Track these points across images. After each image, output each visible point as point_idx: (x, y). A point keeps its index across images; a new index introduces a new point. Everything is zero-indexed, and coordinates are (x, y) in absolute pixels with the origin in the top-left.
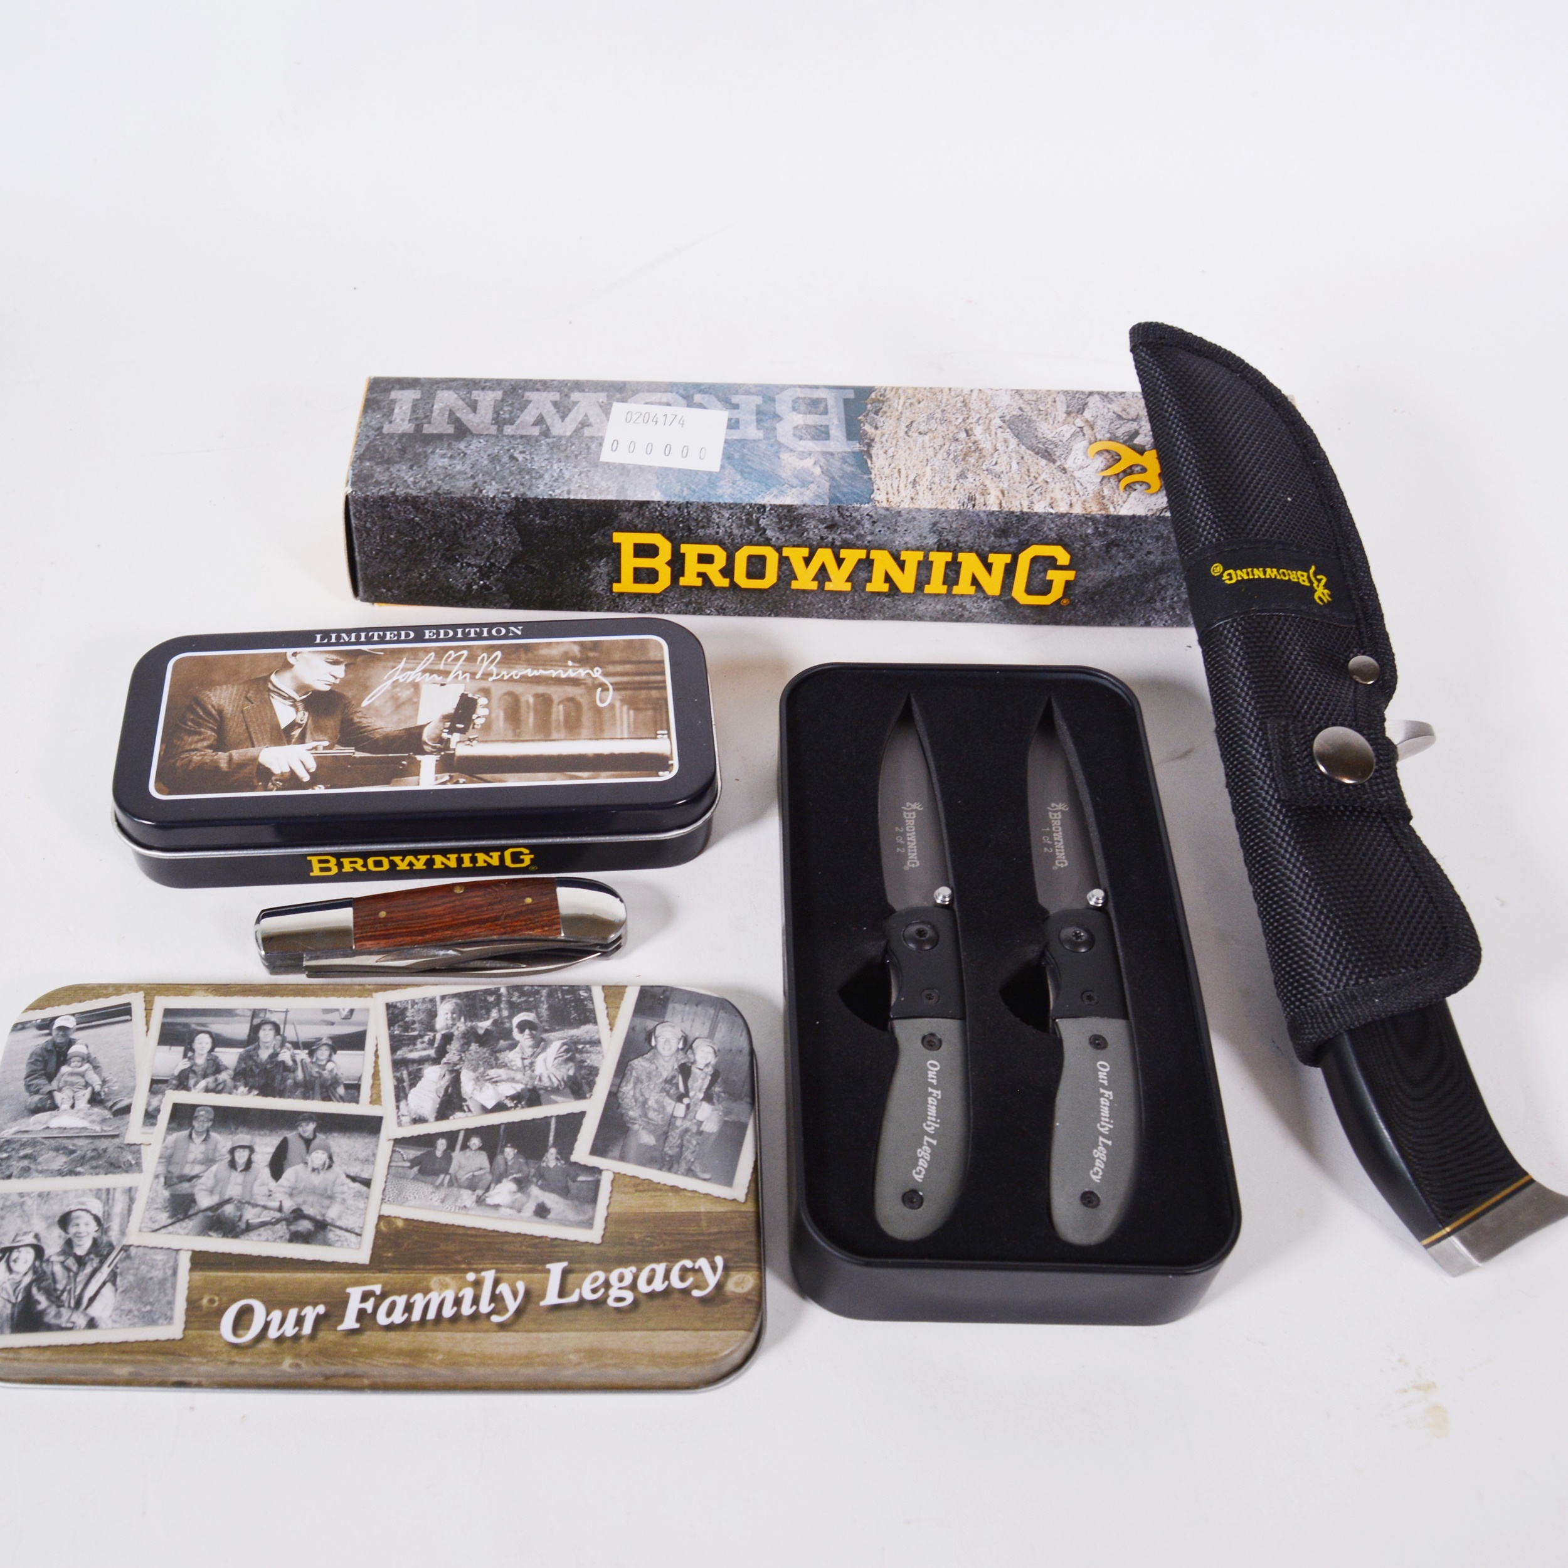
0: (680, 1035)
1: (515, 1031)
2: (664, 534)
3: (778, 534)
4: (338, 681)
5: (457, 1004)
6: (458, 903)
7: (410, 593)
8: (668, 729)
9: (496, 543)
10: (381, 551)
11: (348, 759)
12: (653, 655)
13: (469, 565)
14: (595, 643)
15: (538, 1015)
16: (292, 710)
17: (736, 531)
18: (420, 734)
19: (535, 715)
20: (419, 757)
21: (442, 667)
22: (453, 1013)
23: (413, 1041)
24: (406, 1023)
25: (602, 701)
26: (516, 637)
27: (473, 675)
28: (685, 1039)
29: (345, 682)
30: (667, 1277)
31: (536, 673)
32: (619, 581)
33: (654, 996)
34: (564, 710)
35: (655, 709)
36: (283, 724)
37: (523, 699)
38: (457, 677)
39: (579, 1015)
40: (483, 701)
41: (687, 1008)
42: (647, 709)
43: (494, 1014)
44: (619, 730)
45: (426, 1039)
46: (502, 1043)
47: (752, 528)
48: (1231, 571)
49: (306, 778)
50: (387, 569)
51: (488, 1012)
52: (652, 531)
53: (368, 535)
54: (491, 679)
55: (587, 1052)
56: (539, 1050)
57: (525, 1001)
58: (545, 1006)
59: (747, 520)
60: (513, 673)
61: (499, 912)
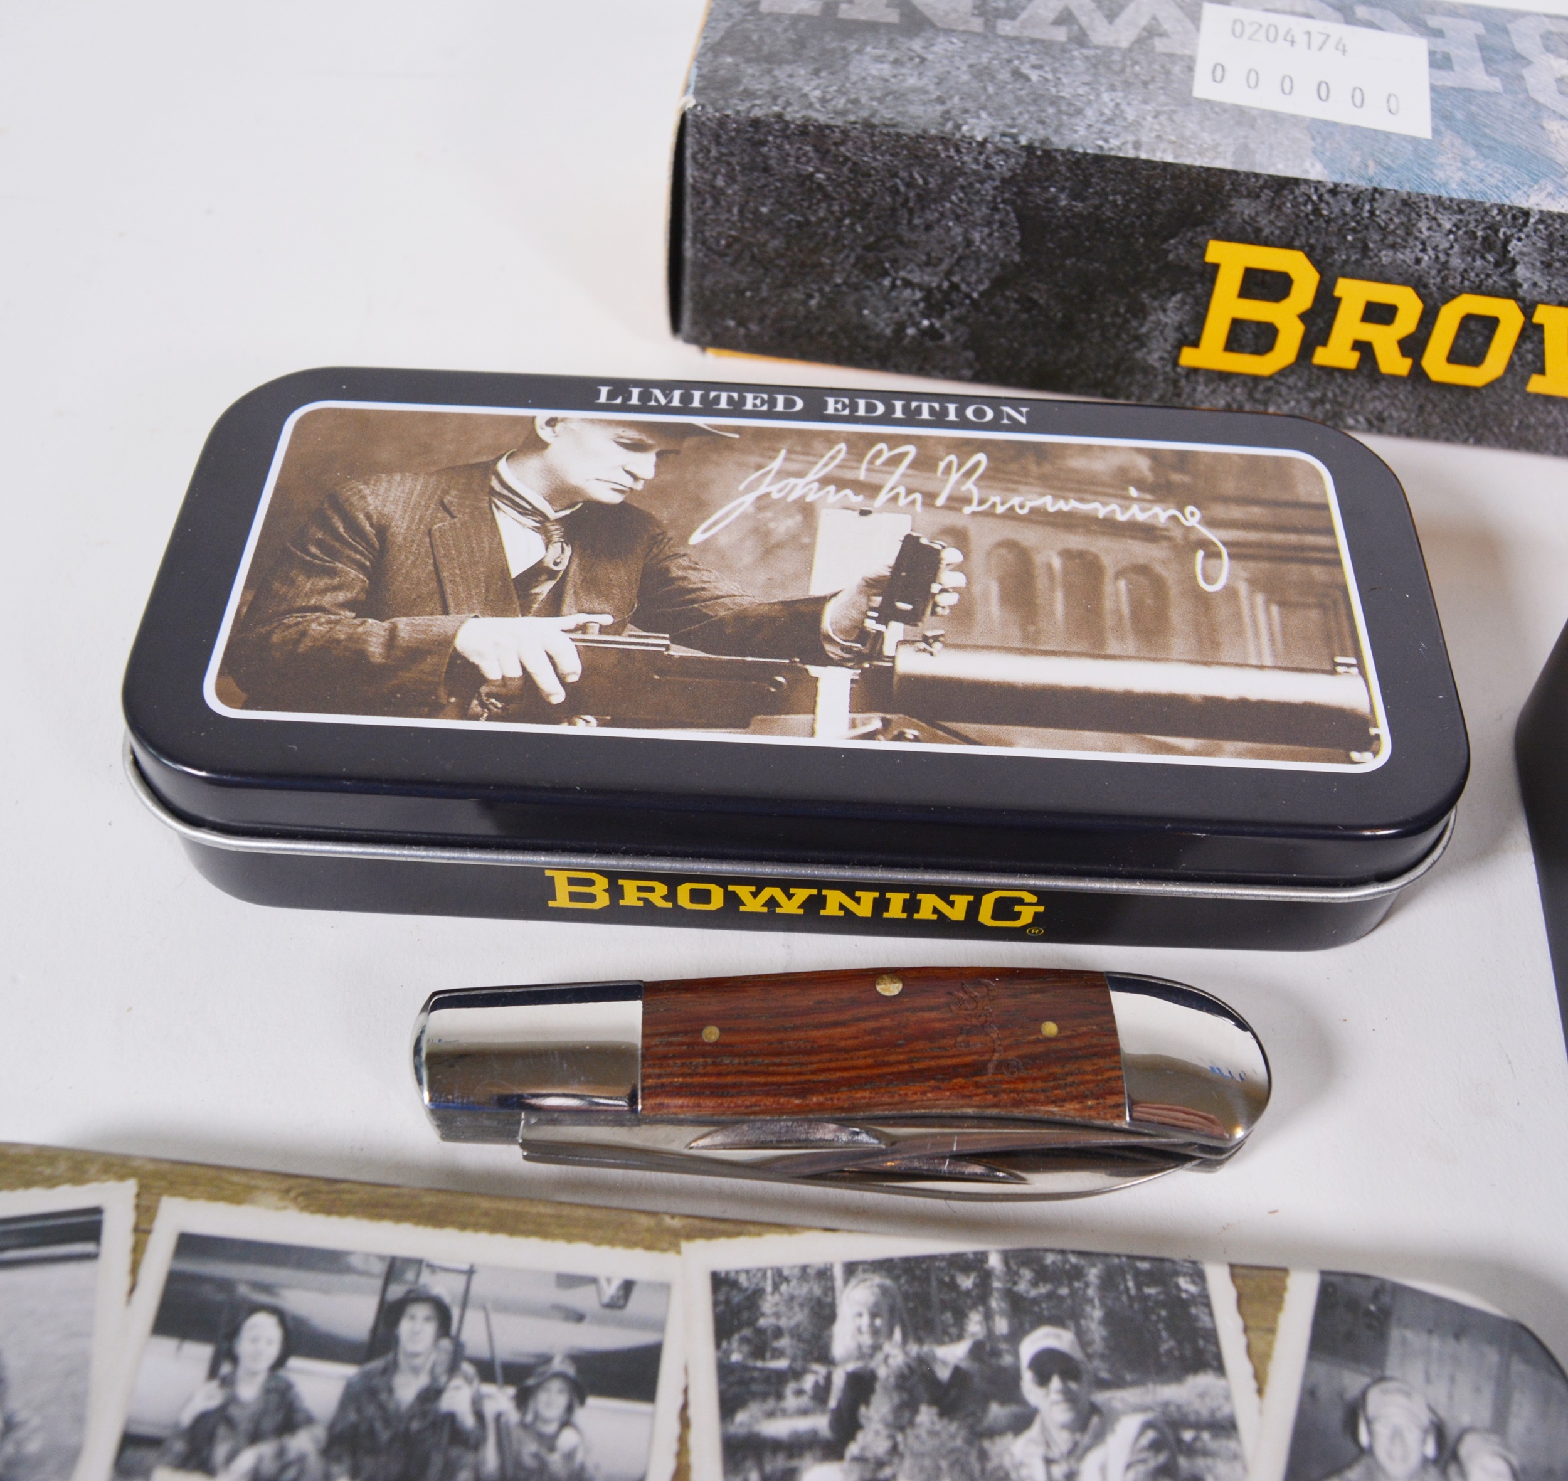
0: (1425, 1418)
1: (1027, 1378)
2: (1310, 256)
3: (1537, 277)
4: (639, 486)
5: (884, 1290)
6: (887, 1022)
7: (781, 332)
8: (1358, 655)
9: (969, 242)
10: (736, 239)
11: (653, 659)
12: (1303, 492)
13: (907, 283)
14: (1183, 455)
15: (1081, 1336)
16: (538, 539)
17: (1456, 262)
18: (817, 618)
19: (1067, 596)
20: (814, 670)
21: (862, 475)
22: (874, 1315)
23: (775, 1384)
24: (760, 1332)
25: (1208, 579)
26: (1016, 427)
27: (930, 498)
28: (1439, 1430)
29: (654, 488)
31: (1062, 506)
32: (1195, 344)
33: (1353, 1305)
34: (1129, 591)
35: (1321, 606)
36: (517, 567)
37: (1039, 559)
38: (895, 498)
39: (1180, 1343)
40: (951, 555)
41: (1435, 1343)
42: (1305, 606)
43: (975, 1325)
44: (1251, 647)
45: (808, 1382)
46: (996, 1411)
47: (1490, 258)
49: (557, 695)
50: (744, 280)
51: (960, 1317)
52: (1289, 246)
53: (717, 202)
54: (967, 510)
55: (1206, 1453)
56: (1086, 1439)
57: (1050, 1296)
58: (1098, 1314)
59: (1485, 239)
60: (1015, 501)
61: (983, 1053)
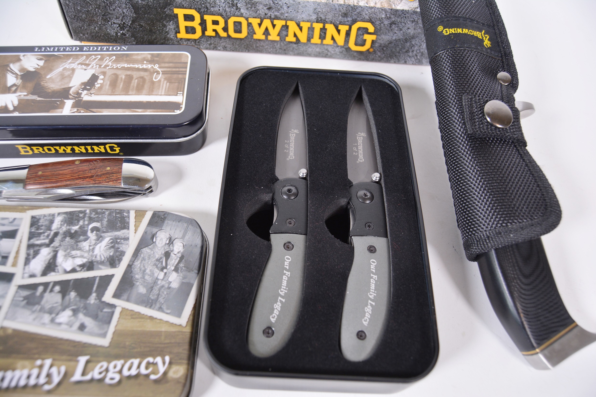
0: (168, 236)
1: (89, 231)
2: (196, 10)
3: (246, 12)
4: (39, 67)
5: (65, 217)
6: (75, 169)
7: (93, 36)
8: (183, 92)
9: (124, 13)
10: (76, 15)
11: (33, 101)
12: (183, 60)
13: (114, 23)
14: (158, 54)
15: (102, 225)
16: (15, 79)
17: (227, 9)
18: (69, 91)
19: (124, 83)
20: (65, 101)
21: (87, 62)
22: (62, 222)
23: (39, 234)
24: (39, 226)
25: (155, 79)
26: (124, 50)
27: (100, 66)
28: (170, 239)
29: (42, 68)
30: (139, 367)
31: (129, 66)
32: (179, 32)
33: (159, 217)
34: (137, 82)
35: (179, 83)
36: (9, 84)
37: (120, 77)
38: (93, 67)
39: (121, 224)
40: (102, 77)
41: (174, 223)
42: (175, 83)
43: (81, 223)
44: (160, 91)
45: (46, 234)
46: (82, 238)
47: (234, 8)
48: (447, 29)
49: (11, 108)
50: (81, 25)
51: (79, 221)
52: (191, 8)
53: (69, 7)
54: (108, 68)
55: (121, 244)
56: (98, 242)
57: (97, 217)
58: (106, 220)
59: (232, 4)
60: (119, 65)
61: (93, 174)
